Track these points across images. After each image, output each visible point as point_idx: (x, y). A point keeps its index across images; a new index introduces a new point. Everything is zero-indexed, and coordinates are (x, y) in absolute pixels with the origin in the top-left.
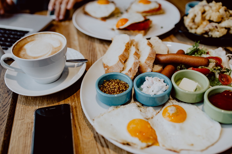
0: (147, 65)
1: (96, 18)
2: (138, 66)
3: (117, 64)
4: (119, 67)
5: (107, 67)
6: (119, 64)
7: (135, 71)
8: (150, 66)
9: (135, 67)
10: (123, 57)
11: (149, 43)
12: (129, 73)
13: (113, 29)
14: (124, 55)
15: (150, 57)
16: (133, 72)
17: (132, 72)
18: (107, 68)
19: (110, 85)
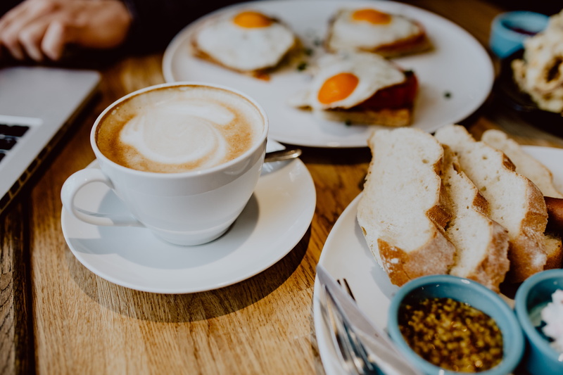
0: (532, 244)
1: (238, 71)
2: (506, 246)
3: (434, 243)
4: (442, 252)
5: (398, 253)
6: (439, 244)
7: (501, 267)
8: (540, 245)
9: (498, 253)
10: (440, 214)
11: (506, 160)
12: (481, 276)
13: (307, 108)
14: (443, 206)
15: (536, 214)
16: (493, 271)
17: (489, 269)
18: (397, 257)
19: (434, 328)
